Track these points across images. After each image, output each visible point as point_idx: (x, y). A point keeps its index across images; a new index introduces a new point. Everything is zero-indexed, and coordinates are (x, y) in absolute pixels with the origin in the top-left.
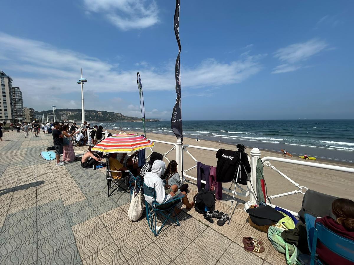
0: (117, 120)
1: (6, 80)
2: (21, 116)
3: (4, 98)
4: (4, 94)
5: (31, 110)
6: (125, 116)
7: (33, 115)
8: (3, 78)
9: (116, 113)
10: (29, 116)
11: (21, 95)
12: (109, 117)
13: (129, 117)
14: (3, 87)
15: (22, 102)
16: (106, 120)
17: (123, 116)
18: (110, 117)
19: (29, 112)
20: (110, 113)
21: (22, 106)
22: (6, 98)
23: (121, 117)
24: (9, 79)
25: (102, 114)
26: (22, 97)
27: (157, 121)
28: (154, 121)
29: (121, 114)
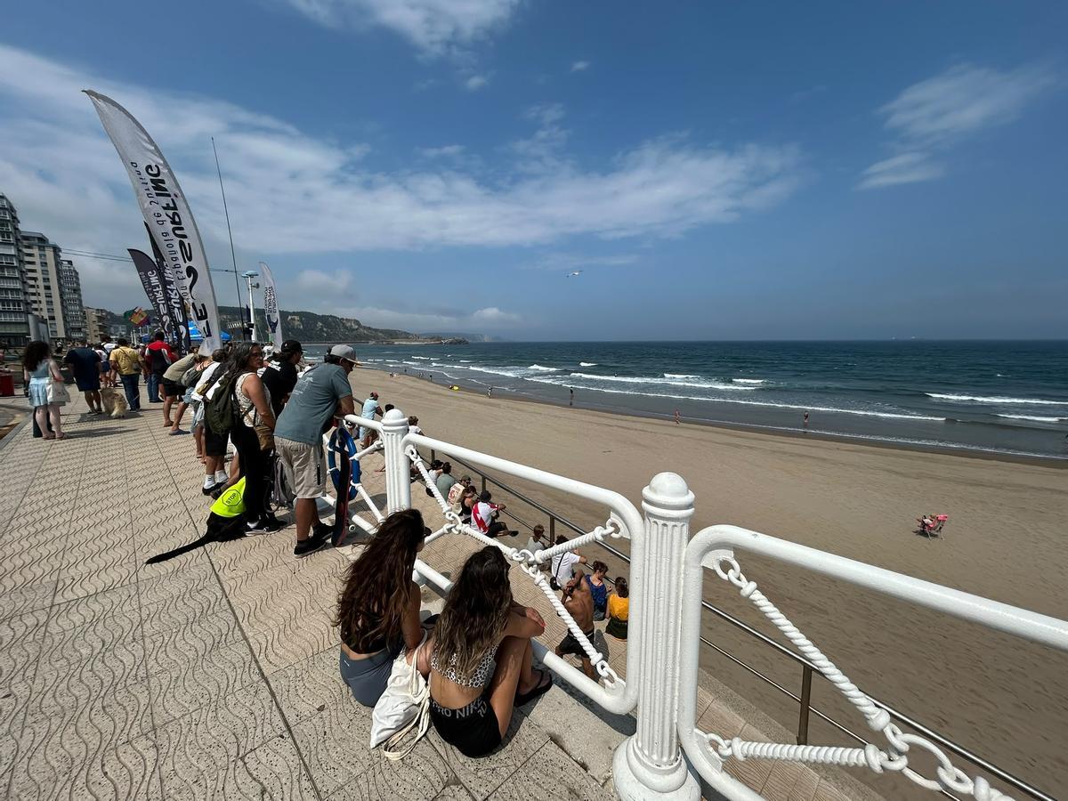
0: (346, 339)
1: (49, 253)
2: (79, 330)
3: (48, 291)
4: (47, 284)
5: (100, 315)
6: (370, 328)
7: (105, 327)
8: (44, 247)
9: (343, 319)
10: (97, 328)
11: (77, 278)
12: (321, 330)
13: (382, 331)
14: (44, 268)
15: (80, 295)
16: (312, 338)
17: (365, 328)
18: (325, 329)
19: (96, 319)
20: (324, 319)
21: (81, 305)
22: (52, 291)
23: (357, 329)
24: (56, 250)
25: (301, 320)
26: (78, 284)
27: (460, 342)
28: (451, 343)
29: (357, 322)
